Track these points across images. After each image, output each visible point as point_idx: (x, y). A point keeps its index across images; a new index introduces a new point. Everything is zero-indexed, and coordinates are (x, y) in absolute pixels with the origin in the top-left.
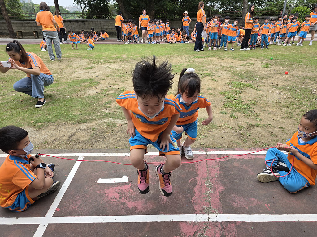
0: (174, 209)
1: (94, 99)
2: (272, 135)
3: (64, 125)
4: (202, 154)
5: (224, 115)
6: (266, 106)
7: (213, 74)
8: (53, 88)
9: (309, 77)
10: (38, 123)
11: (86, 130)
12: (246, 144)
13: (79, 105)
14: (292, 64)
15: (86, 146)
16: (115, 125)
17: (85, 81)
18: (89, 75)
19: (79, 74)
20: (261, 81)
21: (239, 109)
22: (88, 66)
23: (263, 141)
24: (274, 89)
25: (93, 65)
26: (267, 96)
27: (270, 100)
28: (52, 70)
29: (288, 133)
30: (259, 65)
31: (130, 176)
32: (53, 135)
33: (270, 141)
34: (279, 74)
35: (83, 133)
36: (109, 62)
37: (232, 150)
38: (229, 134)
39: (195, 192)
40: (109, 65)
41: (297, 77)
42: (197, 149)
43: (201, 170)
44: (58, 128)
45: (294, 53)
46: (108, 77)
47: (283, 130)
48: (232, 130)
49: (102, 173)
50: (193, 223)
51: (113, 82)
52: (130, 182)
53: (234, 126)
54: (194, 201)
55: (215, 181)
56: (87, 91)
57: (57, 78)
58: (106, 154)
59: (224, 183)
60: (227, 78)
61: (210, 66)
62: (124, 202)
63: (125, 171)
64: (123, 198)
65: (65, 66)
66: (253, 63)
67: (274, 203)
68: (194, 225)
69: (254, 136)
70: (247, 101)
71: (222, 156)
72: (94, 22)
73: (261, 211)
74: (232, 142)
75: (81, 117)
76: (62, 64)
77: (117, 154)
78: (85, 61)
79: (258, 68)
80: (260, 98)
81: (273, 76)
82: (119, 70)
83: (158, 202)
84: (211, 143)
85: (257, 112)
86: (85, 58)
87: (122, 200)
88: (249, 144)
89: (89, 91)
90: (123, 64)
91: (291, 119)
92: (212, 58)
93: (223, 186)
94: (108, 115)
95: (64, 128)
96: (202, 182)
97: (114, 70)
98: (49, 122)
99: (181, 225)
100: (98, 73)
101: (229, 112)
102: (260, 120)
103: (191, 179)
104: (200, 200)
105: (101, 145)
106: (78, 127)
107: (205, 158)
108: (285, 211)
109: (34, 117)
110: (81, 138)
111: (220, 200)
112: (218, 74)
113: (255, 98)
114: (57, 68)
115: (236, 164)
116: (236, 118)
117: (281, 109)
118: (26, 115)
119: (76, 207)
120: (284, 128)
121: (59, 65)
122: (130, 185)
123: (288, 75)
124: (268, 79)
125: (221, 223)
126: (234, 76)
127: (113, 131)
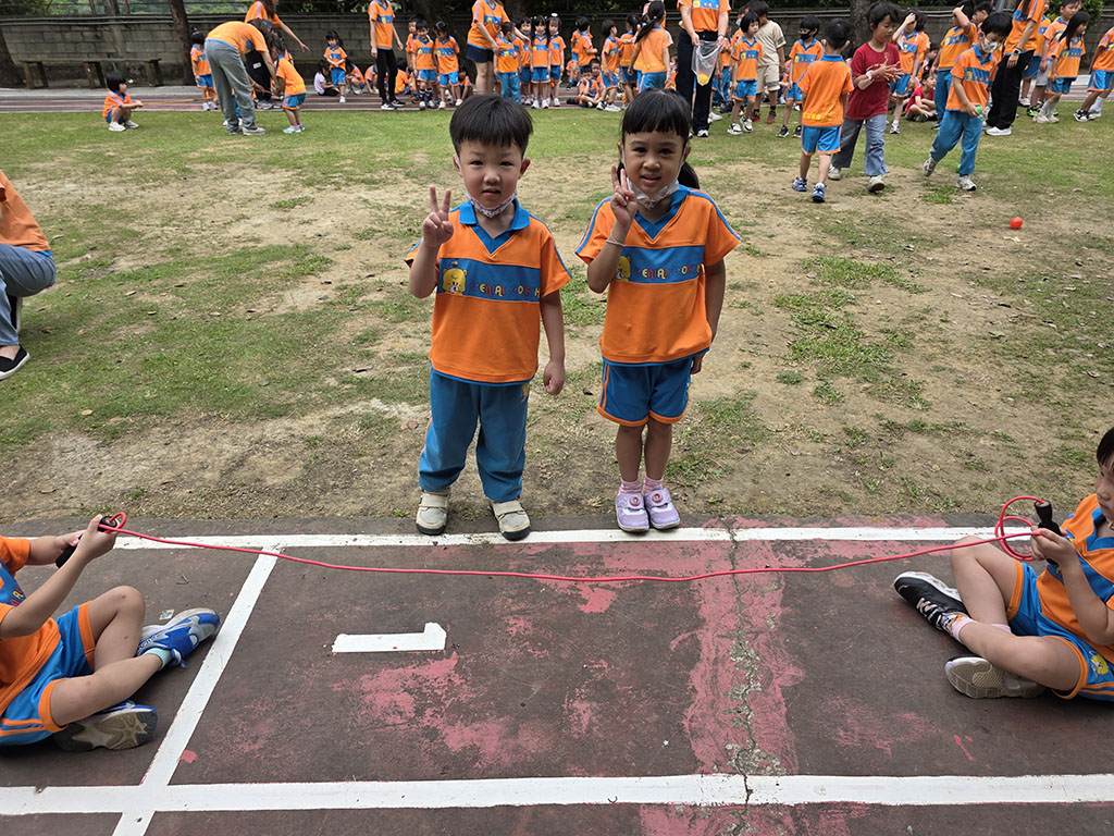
0: (618, 756)
1: (311, 323)
2: (972, 464)
3: (204, 426)
4: (715, 538)
5: (793, 388)
6: (946, 352)
7: (749, 229)
8: (159, 282)
9: (1100, 240)
10: (106, 417)
11: (286, 444)
12: (874, 502)
13: (259, 348)
14: (1036, 189)
15: (289, 507)
16: (392, 424)
17: (277, 253)
18: (290, 231)
19: (255, 226)
20: (924, 255)
21: (845, 366)
22: (288, 197)
23: (938, 487)
24: (973, 287)
25: (307, 190)
26: (946, 313)
27: (961, 327)
28: (157, 209)
29: (1030, 455)
30: (916, 194)
31: (453, 626)
32: (164, 465)
33: (965, 487)
34: (989, 226)
35: (276, 457)
36: (363, 181)
37: (825, 524)
38: (811, 460)
39: (694, 690)
40: (363, 192)
41: (1054, 238)
42: (696, 520)
43: (714, 603)
44: (182, 436)
45: (1043, 147)
46: (361, 237)
47: (1009, 444)
48: (821, 445)
49: (349, 613)
50: (691, 812)
51: (380, 258)
52: (454, 647)
53: (833, 428)
54: (693, 724)
55: (767, 644)
56: (288, 293)
57: (173, 242)
58: (363, 540)
59: (800, 656)
60: (799, 244)
61: (736, 196)
62: (434, 728)
63: (436, 606)
64: (429, 712)
65: (202, 195)
66: (893, 184)
67: (987, 731)
68: (694, 818)
69: (904, 468)
70: (876, 334)
71: (788, 548)
72: (307, 26)
73: (938, 763)
74: (826, 493)
75: (266, 393)
76: (191, 189)
77: (401, 537)
78: (277, 175)
79: (911, 205)
80: (922, 322)
81: (969, 237)
82: (401, 210)
83: (560, 729)
84: (748, 495)
85: (913, 376)
86: (274, 164)
87: (425, 721)
88: (887, 501)
89: (295, 295)
90: (416, 186)
91: (1037, 402)
92: (743, 167)
93: (799, 666)
94: (365, 388)
95: (207, 438)
96: (717, 651)
97: (384, 210)
98: (148, 412)
99: (647, 818)
100: (325, 224)
101: (811, 373)
102: (927, 406)
103: (680, 638)
104: (713, 719)
105: (342, 504)
106: (257, 434)
107: (726, 553)
108: (1027, 764)
109: (94, 394)
110: (268, 475)
111: (789, 720)
112: (765, 229)
113: (904, 322)
114: (175, 205)
115: (843, 580)
116: (836, 400)
117: (1001, 366)
118: (64, 385)
119: (257, 747)
120: (1013, 436)
121: (182, 191)
122: (453, 662)
123: (1023, 234)
124: (950, 248)
125: (795, 811)
126: (823, 235)
127: (386, 450)
